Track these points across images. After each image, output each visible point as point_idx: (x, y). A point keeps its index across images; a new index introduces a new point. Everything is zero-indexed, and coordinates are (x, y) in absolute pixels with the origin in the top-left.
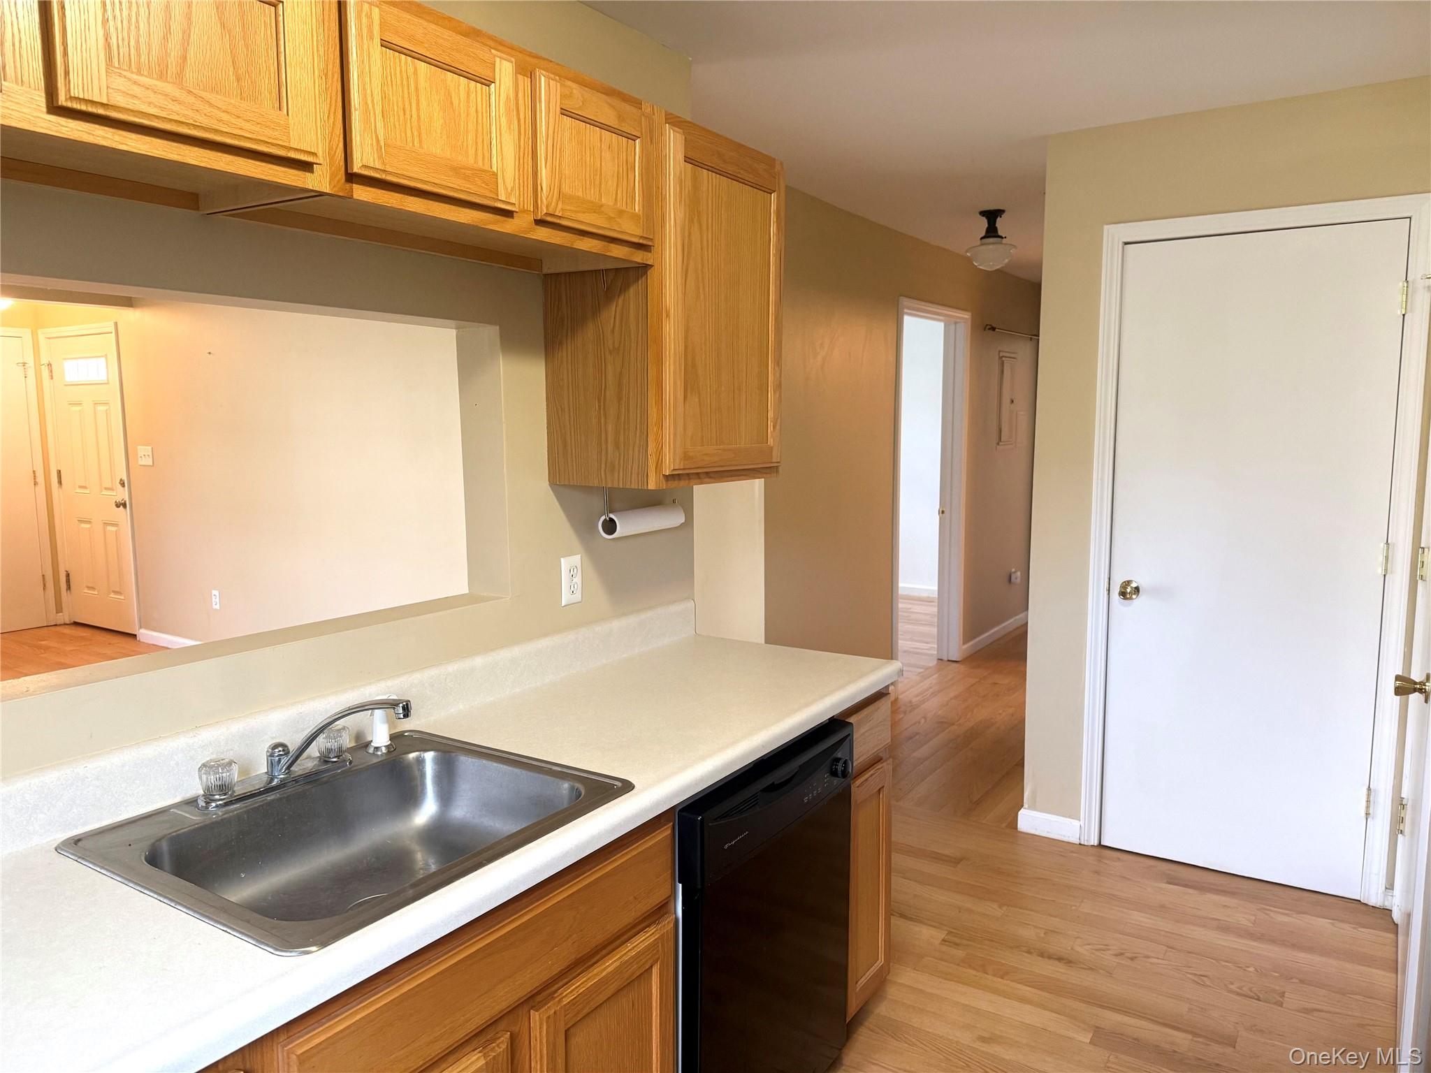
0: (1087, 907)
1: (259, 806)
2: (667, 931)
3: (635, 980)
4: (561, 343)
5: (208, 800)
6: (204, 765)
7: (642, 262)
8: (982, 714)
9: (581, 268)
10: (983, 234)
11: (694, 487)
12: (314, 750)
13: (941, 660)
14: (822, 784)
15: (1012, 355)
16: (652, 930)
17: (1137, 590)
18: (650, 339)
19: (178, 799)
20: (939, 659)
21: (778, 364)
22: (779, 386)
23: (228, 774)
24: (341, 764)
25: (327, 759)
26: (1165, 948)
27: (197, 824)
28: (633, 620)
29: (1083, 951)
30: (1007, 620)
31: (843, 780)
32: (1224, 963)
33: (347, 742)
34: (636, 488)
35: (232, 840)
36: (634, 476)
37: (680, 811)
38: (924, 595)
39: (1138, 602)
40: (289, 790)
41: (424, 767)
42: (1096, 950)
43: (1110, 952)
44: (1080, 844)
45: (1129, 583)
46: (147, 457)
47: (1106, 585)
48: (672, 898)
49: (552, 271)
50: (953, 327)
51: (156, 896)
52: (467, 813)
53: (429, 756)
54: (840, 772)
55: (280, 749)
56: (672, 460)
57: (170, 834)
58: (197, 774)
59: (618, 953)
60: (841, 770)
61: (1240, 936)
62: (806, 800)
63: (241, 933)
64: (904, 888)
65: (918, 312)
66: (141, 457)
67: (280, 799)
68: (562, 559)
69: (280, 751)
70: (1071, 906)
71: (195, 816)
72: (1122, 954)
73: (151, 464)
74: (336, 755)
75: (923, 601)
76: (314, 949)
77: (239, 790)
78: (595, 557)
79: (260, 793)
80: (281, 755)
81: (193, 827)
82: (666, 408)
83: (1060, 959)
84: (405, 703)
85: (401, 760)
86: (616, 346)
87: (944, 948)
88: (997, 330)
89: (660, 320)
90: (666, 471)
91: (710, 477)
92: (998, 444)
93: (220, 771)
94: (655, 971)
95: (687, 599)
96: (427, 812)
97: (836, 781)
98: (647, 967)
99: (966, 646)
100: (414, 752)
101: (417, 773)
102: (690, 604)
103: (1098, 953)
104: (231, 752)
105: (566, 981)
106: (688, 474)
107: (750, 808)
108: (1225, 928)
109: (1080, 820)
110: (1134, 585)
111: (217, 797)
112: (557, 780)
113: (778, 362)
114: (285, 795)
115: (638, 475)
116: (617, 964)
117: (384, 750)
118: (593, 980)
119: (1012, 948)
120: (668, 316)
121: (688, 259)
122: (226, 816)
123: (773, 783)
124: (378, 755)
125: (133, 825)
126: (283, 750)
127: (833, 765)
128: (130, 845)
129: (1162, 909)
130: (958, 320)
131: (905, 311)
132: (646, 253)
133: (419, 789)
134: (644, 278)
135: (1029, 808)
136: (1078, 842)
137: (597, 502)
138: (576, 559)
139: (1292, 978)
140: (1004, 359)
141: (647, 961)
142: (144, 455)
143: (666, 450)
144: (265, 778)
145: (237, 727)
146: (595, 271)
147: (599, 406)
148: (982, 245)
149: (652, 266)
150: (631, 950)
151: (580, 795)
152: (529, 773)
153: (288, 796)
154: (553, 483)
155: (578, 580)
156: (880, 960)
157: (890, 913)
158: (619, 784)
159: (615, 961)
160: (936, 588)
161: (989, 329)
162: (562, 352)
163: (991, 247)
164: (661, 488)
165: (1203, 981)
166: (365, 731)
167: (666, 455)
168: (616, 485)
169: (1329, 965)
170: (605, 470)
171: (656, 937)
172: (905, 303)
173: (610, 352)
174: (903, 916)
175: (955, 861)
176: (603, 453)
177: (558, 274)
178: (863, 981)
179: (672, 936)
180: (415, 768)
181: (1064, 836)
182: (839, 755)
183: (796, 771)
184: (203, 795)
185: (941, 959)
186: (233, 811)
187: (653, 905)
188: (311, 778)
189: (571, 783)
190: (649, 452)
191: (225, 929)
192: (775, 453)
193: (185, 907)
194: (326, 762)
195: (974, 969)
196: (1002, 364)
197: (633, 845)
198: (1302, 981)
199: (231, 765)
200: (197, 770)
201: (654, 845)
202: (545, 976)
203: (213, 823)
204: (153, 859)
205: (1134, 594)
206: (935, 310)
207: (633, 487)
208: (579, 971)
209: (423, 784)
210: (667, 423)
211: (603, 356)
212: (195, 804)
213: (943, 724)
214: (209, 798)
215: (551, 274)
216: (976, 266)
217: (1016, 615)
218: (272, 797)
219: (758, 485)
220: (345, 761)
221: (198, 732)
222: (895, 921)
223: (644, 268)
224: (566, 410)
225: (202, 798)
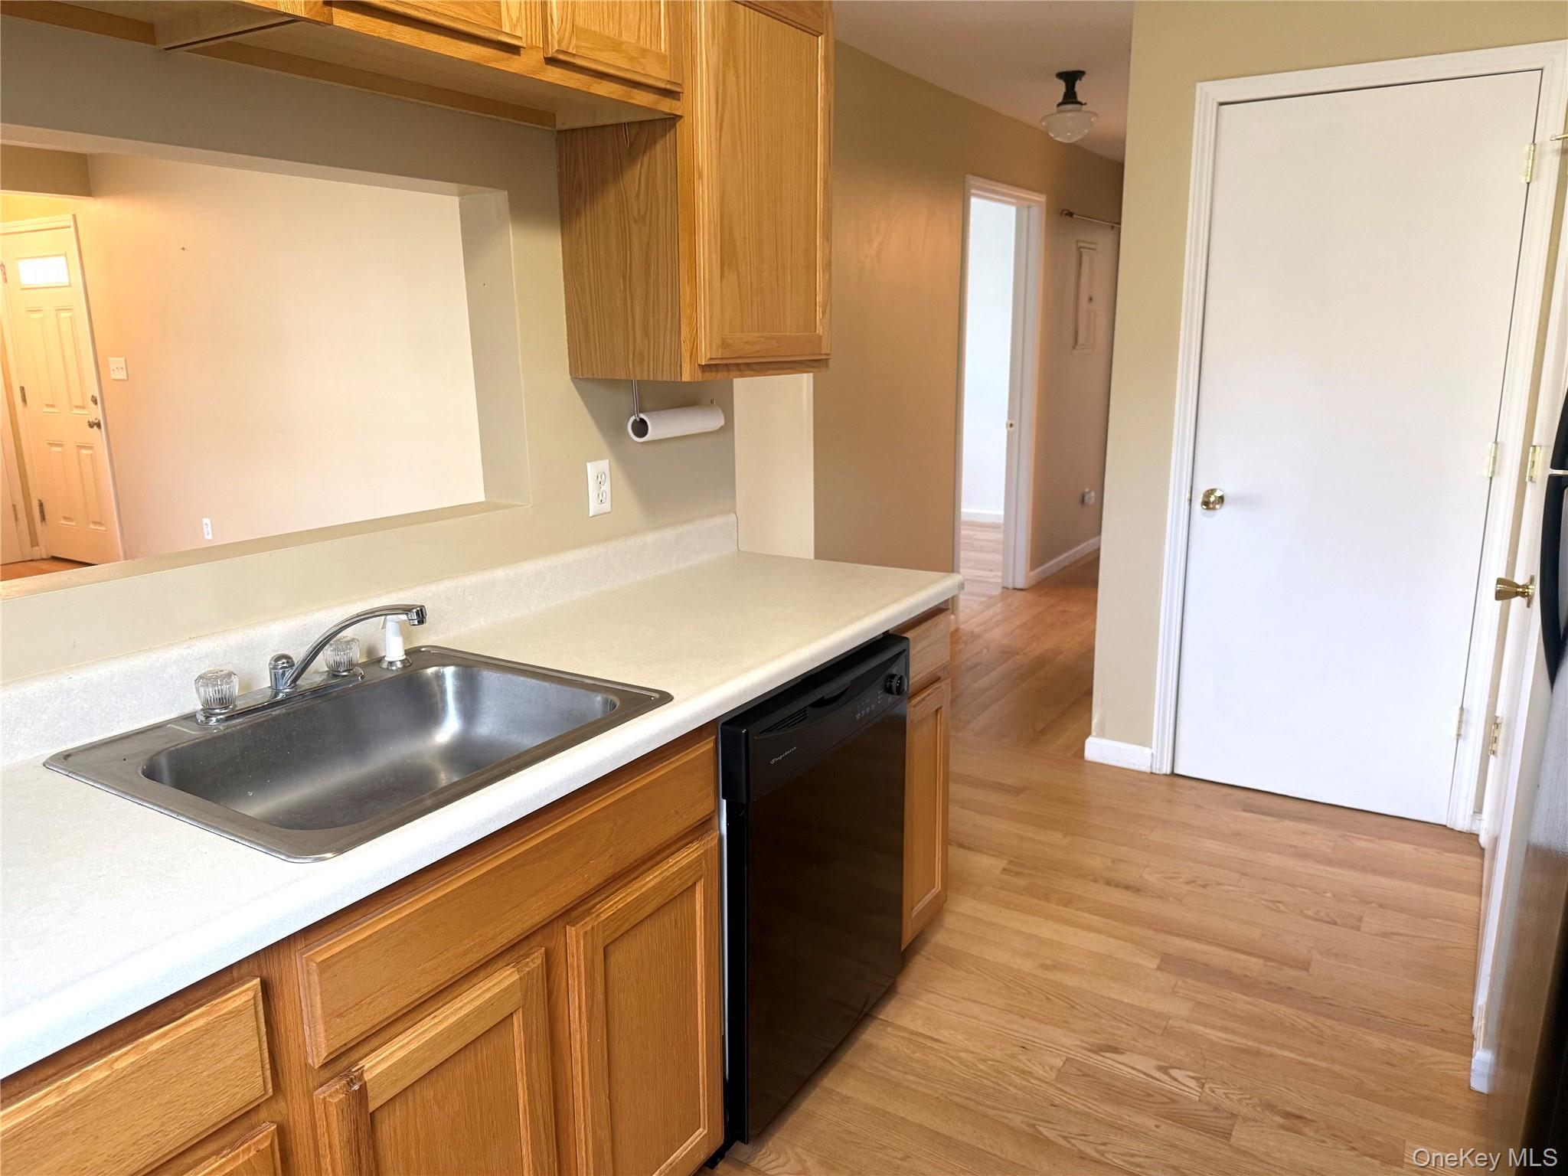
0: (1157, 836)
1: (264, 721)
2: (711, 847)
3: (678, 896)
4: (578, 212)
5: (207, 714)
6: (201, 677)
7: (668, 111)
8: (1048, 644)
9: (600, 123)
10: (1060, 100)
11: (735, 380)
12: (321, 664)
13: (1007, 588)
14: (874, 701)
15: (1092, 246)
16: (695, 845)
17: (1221, 499)
18: (680, 202)
19: (174, 715)
20: (1004, 588)
21: (828, 239)
22: (828, 266)
23: (228, 686)
24: (353, 679)
25: (335, 673)
26: (1238, 875)
27: (197, 739)
28: (669, 534)
29: (1151, 878)
30: (1078, 545)
31: (899, 697)
32: (1300, 889)
33: (357, 655)
34: (669, 380)
35: (237, 757)
36: (666, 366)
37: (723, 724)
38: (989, 520)
39: (1222, 513)
40: (296, 705)
41: (444, 683)
42: (1168, 878)
43: (1180, 880)
44: (1152, 773)
45: (1212, 492)
46: (120, 370)
47: (1188, 495)
48: (716, 814)
49: (567, 127)
50: (1025, 211)
51: (156, 808)
52: (492, 731)
53: (449, 671)
54: (894, 689)
55: (284, 661)
56: (708, 348)
57: (168, 748)
58: (194, 687)
59: (658, 869)
60: (895, 687)
61: (1320, 862)
62: (858, 716)
63: (250, 841)
64: (963, 819)
65: (989, 194)
66: (113, 370)
67: (287, 714)
68: (588, 465)
69: (284, 663)
70: (1141, 835)
71: (193, 731)
72: (1194, 882)
73: (125, 378)
74: (346, 669)
75: (989, 527)
76: (329, 855)
77: (241, 704)
78: (626, 463)
79: (264, 708)
80: (286, 667)
81: (193, 742)
82: (700, 288)
83: (1127, 888)
84: (418, 609)
85: (419, 675)
86: (642, 213)
87: (1005, 877)
88: (1075, 216)
89: (691, 181)
90: (701, 360)
91: (752, 370)
92: (1074, 348)
93: (219, 683)
94: (699, 889)
95: (727, 512)
96: (449, 729)
97: (890, 698)
98: (690, 884)
99: (1032, 573)
100: (433, 666)
101: (436, 689)
102: (732, 518)
103: (1168, 881)
104: (230, 665)
105: (603, 896)
106: (726, 365)
107: (799, 722)
108: (1303, 855)
109: (1151, 748)
110: (1218, 494)
111: (218, 711)
112: (589, 693)
113: (827, 238)
114: (292, 710)
115: (670, 365)
116: (659, 879)
117: (399, 665)
118: (633, 895)
119: (1077, 877)
120: (701, 176)
121: (723, 109)
122: (227, 731)
123: (823, 697)
124: (392, 670)
125: (125, 741)
126: (287, 662)
127: (887, 682)
128: (125, 760)
129: (1237, 837)
130: (1031, 204)
131: (973, 191)
132: (674, 102)
133: (440, 705)
134: (672, 132)
135: (1098, 736)
136: (1148, 770)
137: (624, 400)
138: (604, 465)
139: (1371, 903)
140: (1082, 250)
141: (690, 877)
142: (116, 368)
143: (702, 335)
144: (269, 692)
145: (235, 638)
146: (617, 124)
147: (625, 285)
148: (1059, 112)
149: (681, 117)
150: (672, 865)
151: (615, 707)
152: (559, 686)
153: (296, 711)
154: (575, 378)
155: (606, 487)
156: (936, 887)
157: (947, 842)
158: (657, 696)
159: (655, 877)
160: (1002, 513)
161: (1066, 214)
162: (580, 222)
163: (1069, 114)
164: (696, 380)
165: (1278, 907)
166: (378, 646)
167: (701, 342)
168: (645, 378)
169: (1411, 890)
170: (633, 361)
171: (699, 853)
172: (973, 182)
173: (636, 221)
174: (961, 846)
175: (1018, 791)
176: (631, 340)
177: (573, 130)
178: (919, 907)
179: (716, 852)
180: (434, 684)
181: (1134, 764)
182: (894, 671)
183: (847, 686)
184: (202, 710)
185: (1002, 888)
186: (235, 726)
187: (696, 820)
188: (319, 692)
189: (605, 696)
190: (682, 339)
191: (233, 838)
192: (824, 341)
193: (188, 817)
194: (336, 676)
195: (1038, 898)
196: (1081, 255)
197: (671, 758)
198: (1381, 906)
199: (231, 676)
200: (194, 682)
201: (695, 758)
202: (582, 889)
203: (215, 738)
204: (151, 773)
205: (1218, 504)
206: (1005, 191)
207: (665, 379)
208: (618, 886)
209: (444, 702)
210: (702, 303)
211: (627, 226)
212: (194, 719)
213: (1007, 653)
214: (208, 712)
215: (566, 131)
216: (1051, 138)
217: (1088, 540)
218: (278, 712)
219: (805, 381)
220: (356, 675)
221: (193, 644)
222: (953, 850)
223: (673, 120)
224: (587, 291)
225: (202, 713)
